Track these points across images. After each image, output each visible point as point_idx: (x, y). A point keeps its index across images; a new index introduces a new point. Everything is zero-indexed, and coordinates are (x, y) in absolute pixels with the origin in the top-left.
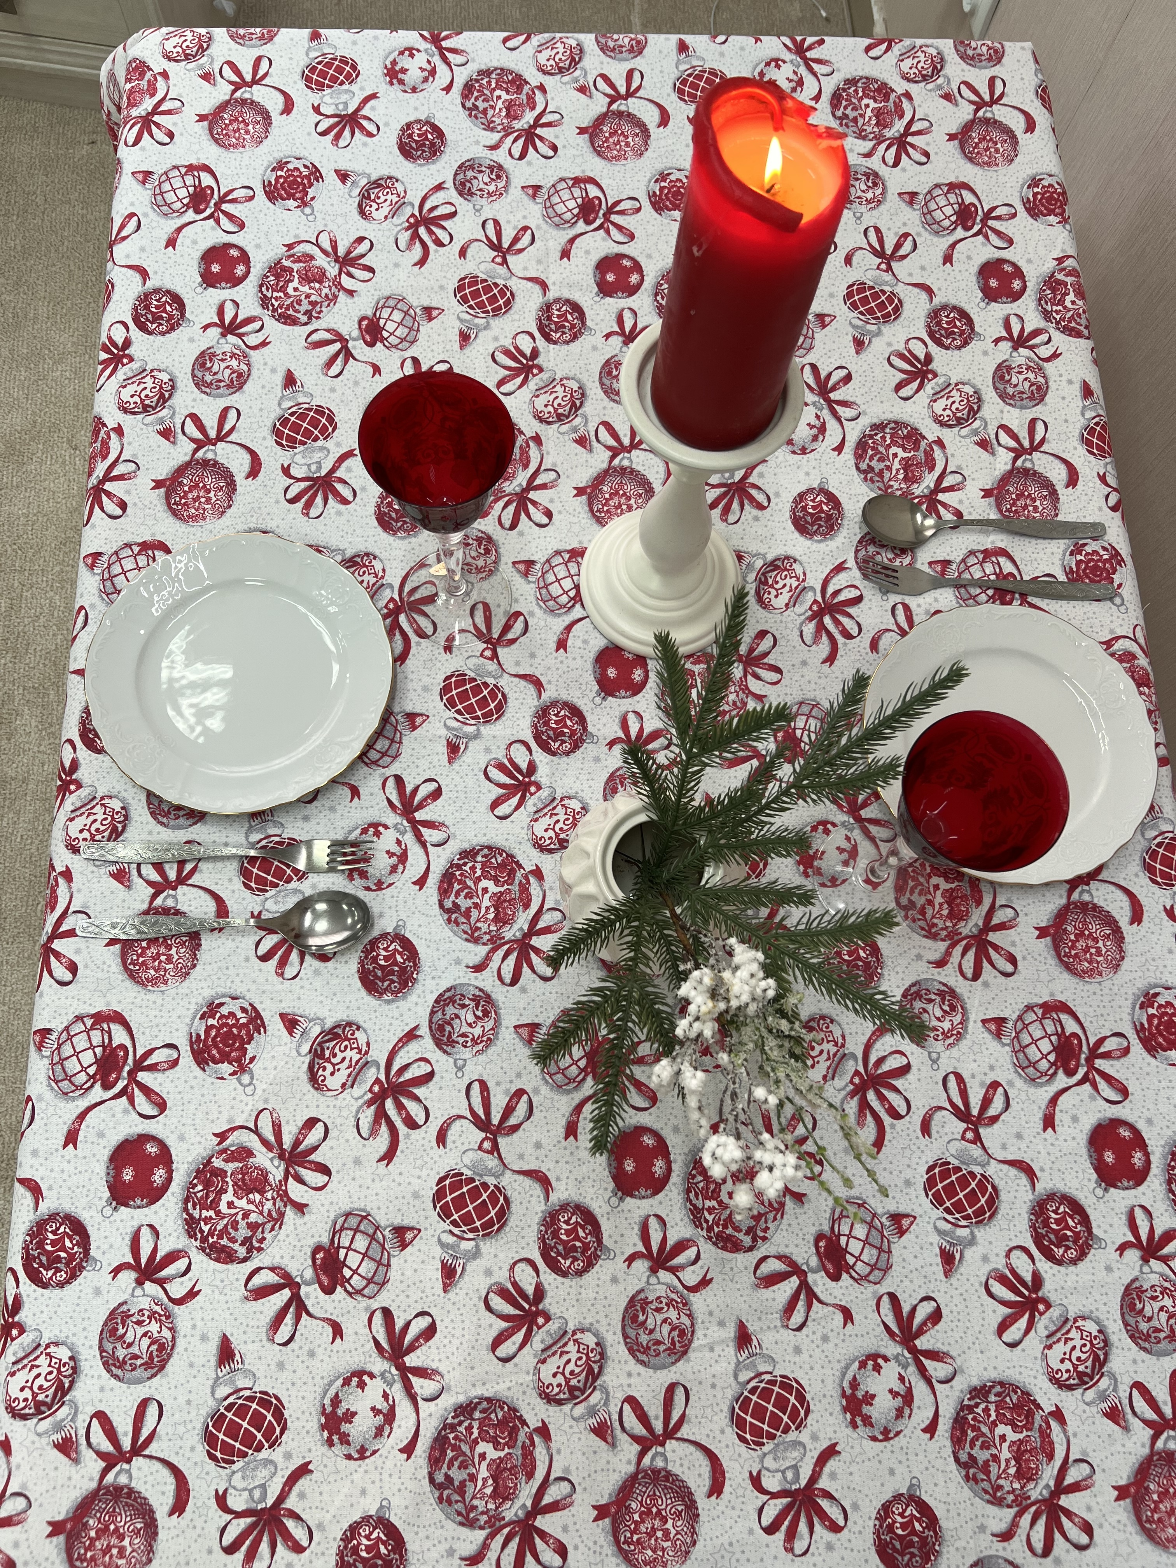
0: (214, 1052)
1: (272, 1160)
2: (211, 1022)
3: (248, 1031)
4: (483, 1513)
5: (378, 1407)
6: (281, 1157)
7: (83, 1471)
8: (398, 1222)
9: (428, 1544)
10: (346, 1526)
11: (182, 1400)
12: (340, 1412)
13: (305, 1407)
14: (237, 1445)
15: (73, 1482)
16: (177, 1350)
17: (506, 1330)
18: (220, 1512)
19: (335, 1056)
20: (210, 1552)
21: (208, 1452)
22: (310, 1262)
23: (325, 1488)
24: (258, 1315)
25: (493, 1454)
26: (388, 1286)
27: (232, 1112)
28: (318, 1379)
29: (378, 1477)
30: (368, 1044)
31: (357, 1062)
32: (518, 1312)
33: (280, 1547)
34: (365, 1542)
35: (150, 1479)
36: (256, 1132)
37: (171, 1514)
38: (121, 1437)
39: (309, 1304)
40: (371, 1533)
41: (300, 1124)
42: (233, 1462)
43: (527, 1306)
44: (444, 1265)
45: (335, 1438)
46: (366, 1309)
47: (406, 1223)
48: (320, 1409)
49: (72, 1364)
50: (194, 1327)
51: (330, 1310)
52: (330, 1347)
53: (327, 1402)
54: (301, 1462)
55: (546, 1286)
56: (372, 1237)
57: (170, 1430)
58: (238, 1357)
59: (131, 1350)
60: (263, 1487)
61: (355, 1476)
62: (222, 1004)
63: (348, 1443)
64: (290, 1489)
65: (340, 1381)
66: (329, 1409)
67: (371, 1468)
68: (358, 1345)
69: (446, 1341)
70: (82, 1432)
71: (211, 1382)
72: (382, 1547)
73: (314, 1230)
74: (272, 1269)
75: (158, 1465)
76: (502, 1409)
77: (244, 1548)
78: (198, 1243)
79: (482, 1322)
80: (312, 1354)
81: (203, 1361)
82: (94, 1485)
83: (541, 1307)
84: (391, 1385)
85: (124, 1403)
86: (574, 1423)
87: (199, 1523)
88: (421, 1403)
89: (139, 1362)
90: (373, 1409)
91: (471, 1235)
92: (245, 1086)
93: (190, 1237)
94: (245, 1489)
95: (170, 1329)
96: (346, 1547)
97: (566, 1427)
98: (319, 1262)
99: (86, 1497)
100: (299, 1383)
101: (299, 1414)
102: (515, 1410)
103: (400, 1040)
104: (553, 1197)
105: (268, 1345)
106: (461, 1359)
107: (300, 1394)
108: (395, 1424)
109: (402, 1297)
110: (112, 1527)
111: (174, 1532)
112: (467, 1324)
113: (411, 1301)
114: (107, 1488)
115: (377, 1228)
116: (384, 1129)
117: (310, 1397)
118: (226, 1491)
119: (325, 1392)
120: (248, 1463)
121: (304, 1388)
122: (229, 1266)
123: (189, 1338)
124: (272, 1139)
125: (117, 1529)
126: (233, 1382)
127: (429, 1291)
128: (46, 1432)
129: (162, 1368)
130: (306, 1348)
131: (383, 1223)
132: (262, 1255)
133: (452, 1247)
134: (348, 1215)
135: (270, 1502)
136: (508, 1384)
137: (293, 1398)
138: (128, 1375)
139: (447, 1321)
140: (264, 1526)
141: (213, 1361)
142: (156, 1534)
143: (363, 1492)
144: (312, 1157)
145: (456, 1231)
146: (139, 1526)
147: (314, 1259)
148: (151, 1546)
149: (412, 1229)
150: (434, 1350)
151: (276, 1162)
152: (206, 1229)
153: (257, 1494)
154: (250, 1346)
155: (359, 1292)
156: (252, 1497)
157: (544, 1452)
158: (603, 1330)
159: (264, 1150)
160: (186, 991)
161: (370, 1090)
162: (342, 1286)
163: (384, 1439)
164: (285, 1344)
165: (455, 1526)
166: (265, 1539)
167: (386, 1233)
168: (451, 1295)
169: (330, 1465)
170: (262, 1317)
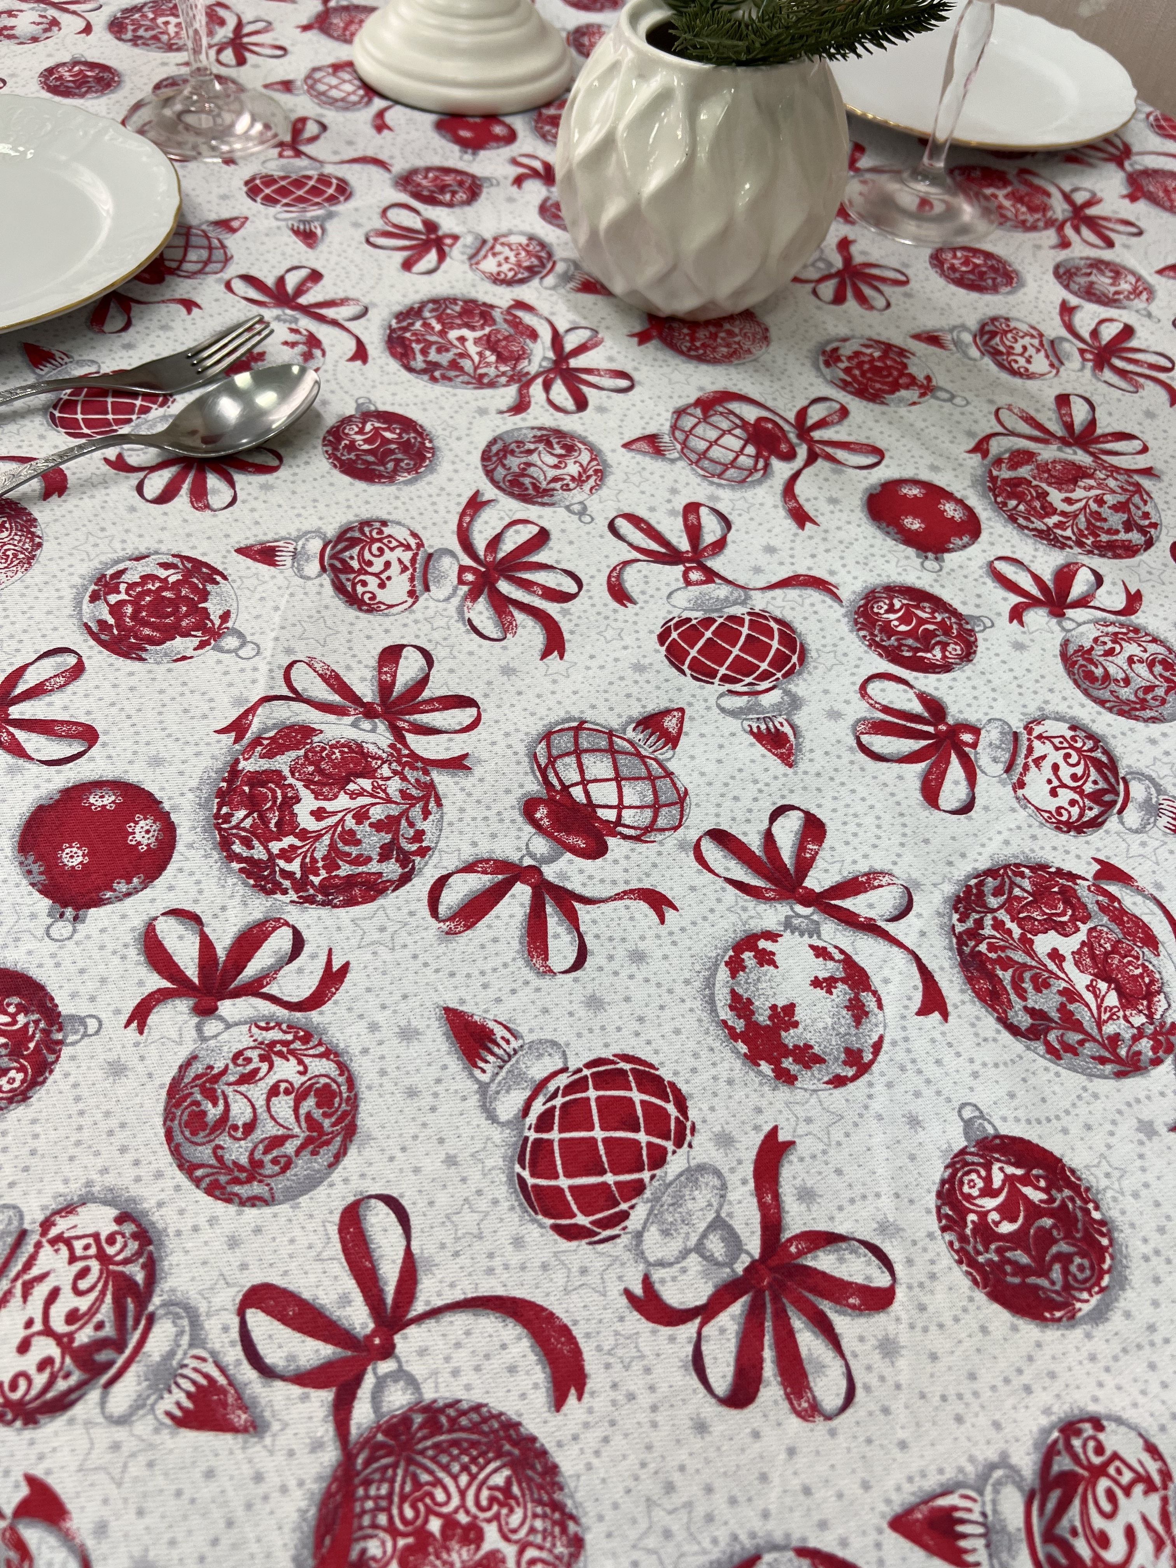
0: (147, 631)
1: (354, 725)
2: (113, 599)
3: (194, 588)
4: (1135, 1039)
5: (823, 975)
6: (369, 712)
7: (285, 1440)
8: (637, 711)
9: (1098, 1139)
10: (931, 1201)
11: (433, 1165)
12: (762, 1017)
13: (691, 1045)
14: (610, 1178)
15: (273, 1480)
16: (362, 1085)
17: (929, 772)
18: (665, 1331)
19: (370, 564)
20: (701, 1427)
21: (556, 1228)
22: (529, 829)
23: (837, 1157)
24: (491, 948)
25: (1069, 945)
26: (692, 799)
27: (235, 692)
28: (680, 990)
29: (918, 1082)
30: (414, 535)
31: (413, 560)
32: (924, 743)
33: (842, 1323)
34: (990, 1203)
35: (461, 1358)
36: (298, 697)
37: (559, 1402)
38: (338, 1313)
39: (575, 885)
40: (988, 1180)
41: (373, 663)
42: (625, 1215)
43: (931, 729)
44: (759, 736)
45: (788, 1063)
46: (682, 846)
47: (652, 707)
48: (722, 1033)
49: (129, 1228)
50: (374, 1027)
51: (620, 876)
52: (663, 930)
53: (725, 1014)
54: (758, 1138)
55: (935, 693)
56: (612, 751)
57: (443, 1234)
58: (499, 1032)
59: (258, 1134)
60: (719, 1224)
61: (876, 1106)
62: (123, 572)
63: (819, 1060)
64: (776, 1196)
65: (723, 973)
66: (739, 1025)
67: (893, 1073)
68: (713, 904)
69: (852, 828)
70: (234, 1355)
71: (474, 1100)
72: (1028, 1191)
73: (504, 783)
74: (469, 868)
75: (460, 1320)
76: (1022, 875)
77: (769, 1369)
78: (292, 895)
79: (882, 778)
80: (638, 957)
81: (434, 1072)
82: (331, 1455)
83: (950, 721)
84: (815, 931)
85: (303, 1241)
86: (1144, 837)
87: (635, 1382)
88: (890, 928)
89: (290, 1148)
90: (816, 983)
91: (765, 685)
92: (235, 651)
93: (269, 893)
94: (685, 1254)
95: (325, 1055)
96: (963, 1239)
97: (1136, 849)
98: (546, 822)
99: (328, 1496)
100: (650, 1013)
101: (691, 1062)
102: (1044, 867)
103: (463, 514)
104: (845, 593)
105: (545, 983)
106: (897, 839)
107: (667, 1028)
108: (876, 981)
109: (728, 803)
110: (435, 1525)
111: (591, 1438)
112: (862, 791)
113: (746, 802)
114: (367, 1442)
115: (610, 734)
116: (520, 617)
117: (690, 1024)
118: (647, 1282)
119: (711, 1001)
120: (656, 1199)
121: (667, 1014)
122: (380, 901)
123: (376, 1051)
124: (336, 698)
125: (449, 1523)
126: (518, 1077)
127: (764, 777)
128: (139, 1405)
129: (350, 1131)
130: (621, 953)
131: (615, 723)
132: (434, 859)
133: (748, 710)
134: (547, 736)
135: (753, 1245)
136: (999, 839)
137: (659, 1043)
138: (280, 1184)
139: (828, 804)
140: (776, 1299)
141: (455, 1064)
142: (553, 1470)
143: (914, 1122)
144: (426, 694)
145: (738, 687)
146: (499, 1479)
147: (535, 823)
148: (557, 1506)
149: (667, 712)
150: (840, 848)
151: (366, 725)
152: (295, 867)
153: (716, 1246)
154: (511, 1002)
155: (651, 828)
156: (709, 1259)
157: (1139, 899)
158: (1062, 708)
159: (332, 718)
160: (39, 579)
161: (461, 582)
162: (614, 834)
163: (877, 1017)
164: (579, 963)
165: (1112, 1083)
166: (798, 1323)
167: (630, 734)
168: (802, 766)
169: (815, 1112)
170: (501, 946)
